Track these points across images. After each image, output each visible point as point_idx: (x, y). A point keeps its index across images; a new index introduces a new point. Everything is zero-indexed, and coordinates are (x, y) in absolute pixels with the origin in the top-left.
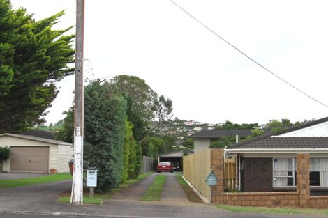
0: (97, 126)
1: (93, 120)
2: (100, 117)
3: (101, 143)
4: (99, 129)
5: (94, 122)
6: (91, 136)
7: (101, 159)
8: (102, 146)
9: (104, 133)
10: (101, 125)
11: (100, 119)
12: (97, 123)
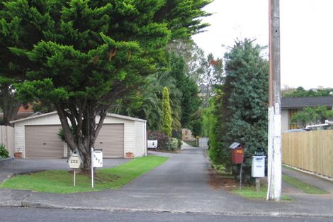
0: (257, 100)
1: (250, 92)
2: (258, 88)
3: (260, 122)
4: (258, 104)
5: (252, 94)
6: (248, 113)
7: (260, 141)
8: (260, 125)
9: (263, 108)
10: (260, 98)
11: (259, 91)
12: (256, 95)
